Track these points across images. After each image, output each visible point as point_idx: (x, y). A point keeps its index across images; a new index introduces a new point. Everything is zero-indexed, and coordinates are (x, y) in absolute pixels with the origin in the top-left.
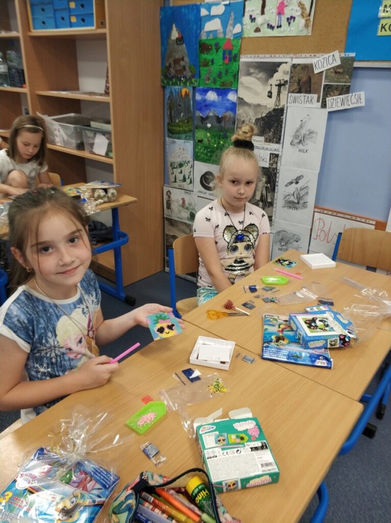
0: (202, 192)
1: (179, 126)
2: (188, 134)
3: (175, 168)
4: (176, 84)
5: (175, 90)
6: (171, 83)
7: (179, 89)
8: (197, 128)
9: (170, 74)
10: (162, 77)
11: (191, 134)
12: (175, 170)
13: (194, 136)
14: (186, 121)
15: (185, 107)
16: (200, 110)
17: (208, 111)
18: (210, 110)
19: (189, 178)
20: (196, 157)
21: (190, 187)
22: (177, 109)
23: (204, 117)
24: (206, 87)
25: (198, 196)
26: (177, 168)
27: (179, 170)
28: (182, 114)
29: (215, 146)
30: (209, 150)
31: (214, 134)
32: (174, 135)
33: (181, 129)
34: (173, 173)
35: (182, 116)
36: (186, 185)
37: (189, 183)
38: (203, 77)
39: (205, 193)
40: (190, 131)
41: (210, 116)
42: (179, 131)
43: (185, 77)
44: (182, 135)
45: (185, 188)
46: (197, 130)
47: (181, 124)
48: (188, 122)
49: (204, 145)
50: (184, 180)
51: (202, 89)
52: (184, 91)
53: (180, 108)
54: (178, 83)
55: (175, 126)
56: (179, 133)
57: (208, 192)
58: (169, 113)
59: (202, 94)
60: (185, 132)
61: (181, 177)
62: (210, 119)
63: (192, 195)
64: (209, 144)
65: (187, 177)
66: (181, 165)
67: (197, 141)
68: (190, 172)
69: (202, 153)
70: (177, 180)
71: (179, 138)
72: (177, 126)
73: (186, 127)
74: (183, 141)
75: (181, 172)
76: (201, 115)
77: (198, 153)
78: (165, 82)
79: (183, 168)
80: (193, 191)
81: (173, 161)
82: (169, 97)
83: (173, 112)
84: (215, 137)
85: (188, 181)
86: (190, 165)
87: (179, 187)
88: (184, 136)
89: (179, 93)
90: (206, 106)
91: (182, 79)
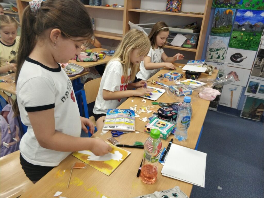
0: (231, 64)
1: (221, 30)
2: (227, 34)
3: (213, 51)
4: (223, 7)
5: (222, 10)
6: (219, 6)
7: (224, 10)
8: (233, 30)
9: (219, 1)
10: (213, 3)
11: (229, 34)
12: (212, 53)
13: (231, 34)
14: (226, 27)
15: (227, 19)
16: (239, 21)
17: (244, 22)
18: (246, 21)
19: (222, 56)
20: (230, 45)
21: (222, 61)
22: (220, 21)
23: (240, 25)
24: (246, 9)
25: (227, 66)
26: (214, 51)
27: (216, 52)
28: (224, 23)
29: (246, 40)
30: (241, 42)
31: (247, 34)
32: (216, 34)
33: (222, 31)
34: (211, 54)
35: (224, 24)
36: (219, 60)
37: (222, 59)
38: (244, 3)
39: (233, 64)
40: (229, 32)
41: (246, 25)
42: (220, 32)
43: (231, 3)
44: (222, 34)
45: (218, 62)
46: (234, 32)
47: (222, 28)
48: (228, 27)
49: (238, 40)
50: (219, 57)
51: (243, 10)
52: (228, 11)
53: (224, 20)
54: (225, 6)
55: (217, 29)
56: (220, 33)
57: (235, 64)
58: (214, 22)
59: (242, 13)
60: (225, 33)
61: (217, 56)
62: (244, 26)
63: (222, 65)
64: (242, 39)
65: (221, 56)
66: (217, 50)
67: (232, 37)
68: (224, 53)
69: (235, 43)
70: (213, 58)
71: (219, 36)
72: (219, 29)
73: (226, 30)
74: (222, 37)
75: (217, 54)
76: (239, 24)
77: (232, 43)
78: (215, 6)
79: (219, 52)
80: (223, 63)
81: (212, 47)
82: (217, 14)
83: (217, 22)
84: (247, 35)
85: (222, 58)
86: (224, 50)
87: (214, 61)
88: (223, 35)
89: (224, 12)
90: (243, 19)
91: (228, 4)
